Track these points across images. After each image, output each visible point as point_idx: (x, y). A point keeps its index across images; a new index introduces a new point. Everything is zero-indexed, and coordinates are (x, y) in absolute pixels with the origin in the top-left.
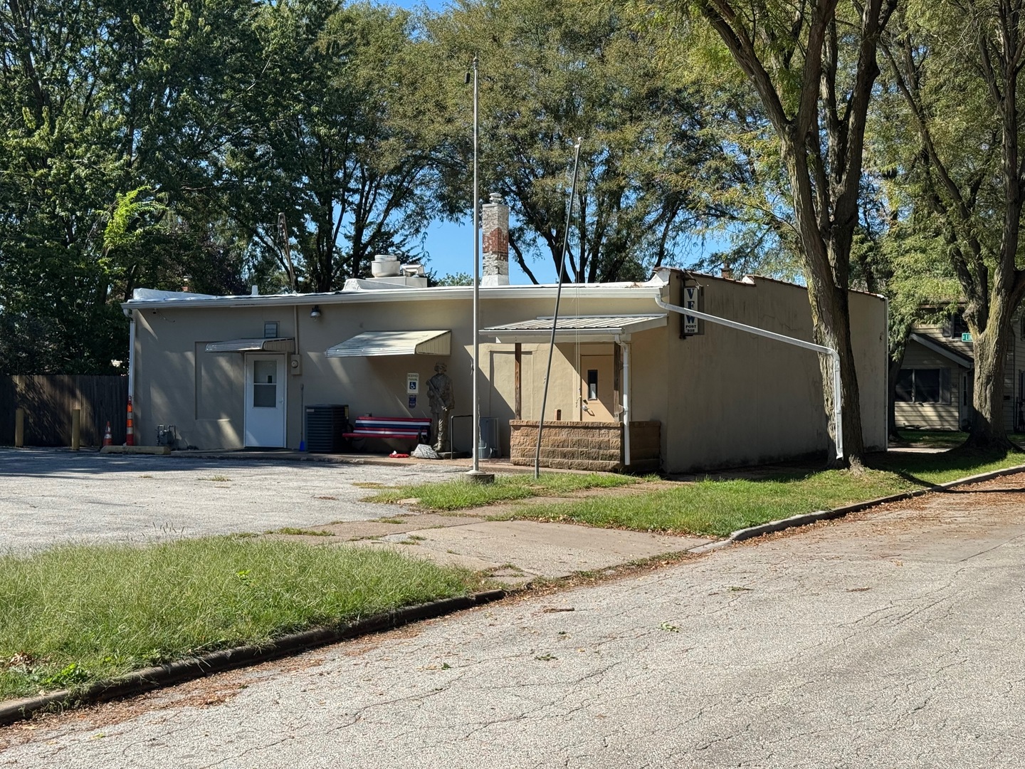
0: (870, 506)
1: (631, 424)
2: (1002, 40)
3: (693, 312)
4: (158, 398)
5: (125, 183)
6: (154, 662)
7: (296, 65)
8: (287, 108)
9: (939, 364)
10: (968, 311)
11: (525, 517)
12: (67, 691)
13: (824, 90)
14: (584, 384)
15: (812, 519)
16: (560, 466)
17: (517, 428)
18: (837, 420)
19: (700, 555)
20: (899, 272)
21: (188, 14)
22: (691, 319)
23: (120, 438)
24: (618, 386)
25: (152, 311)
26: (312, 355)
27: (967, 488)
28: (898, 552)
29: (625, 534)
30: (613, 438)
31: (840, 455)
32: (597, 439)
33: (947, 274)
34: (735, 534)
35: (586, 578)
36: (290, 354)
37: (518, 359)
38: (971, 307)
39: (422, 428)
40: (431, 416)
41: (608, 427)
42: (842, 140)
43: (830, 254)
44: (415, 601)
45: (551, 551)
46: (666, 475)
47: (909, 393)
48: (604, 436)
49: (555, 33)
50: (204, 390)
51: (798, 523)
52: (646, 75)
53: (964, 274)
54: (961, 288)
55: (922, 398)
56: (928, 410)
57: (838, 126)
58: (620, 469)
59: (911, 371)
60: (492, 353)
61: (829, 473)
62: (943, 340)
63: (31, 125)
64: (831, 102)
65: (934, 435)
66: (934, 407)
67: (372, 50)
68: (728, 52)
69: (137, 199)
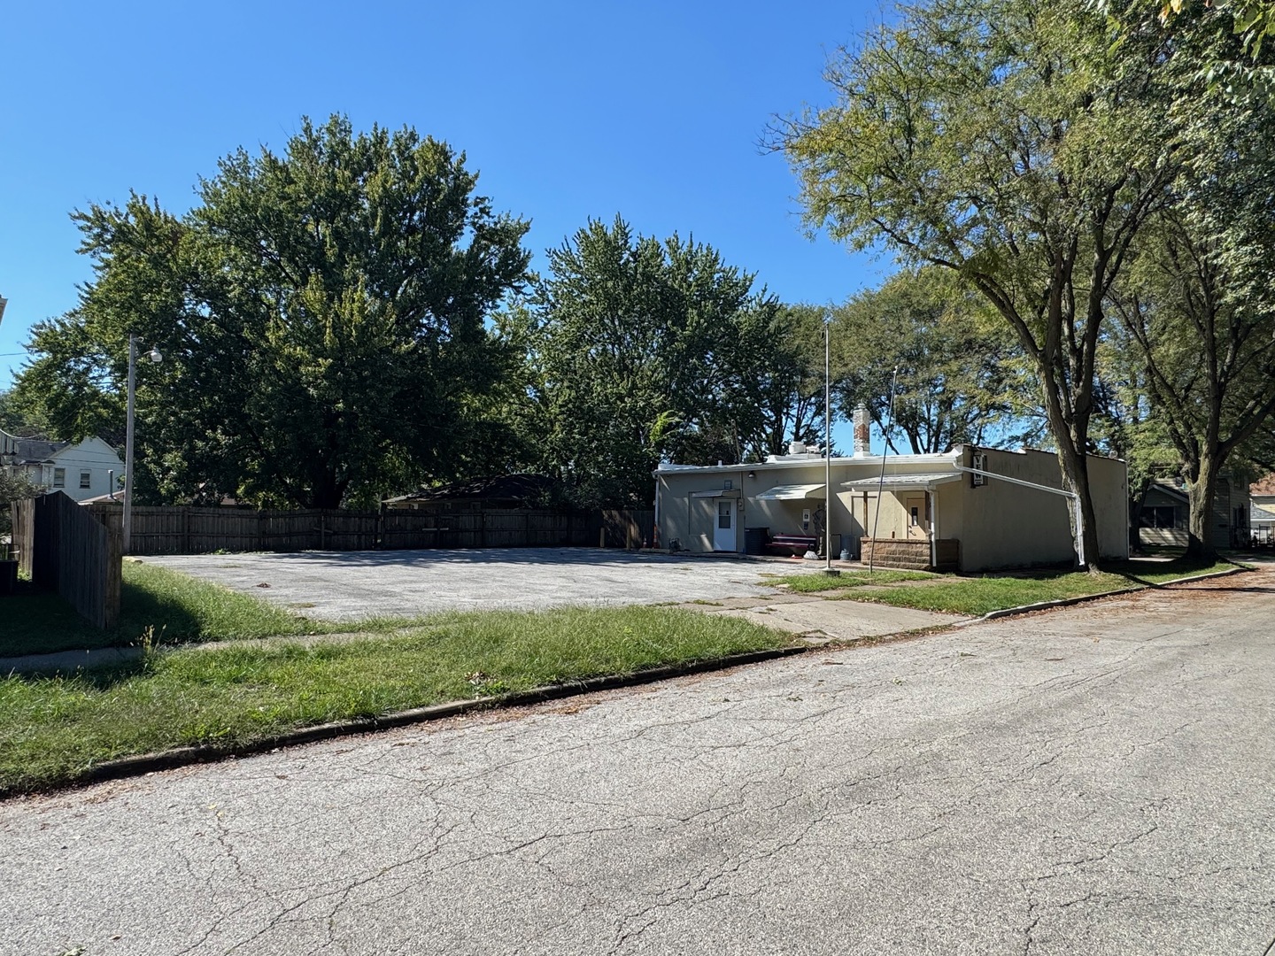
0: (1098, 597)
1: (936, 541)
2: (1203, 293)
3: (980, 472)
4: (670, 523)
5: (663, 408)
6: (554, 683)
7: (757, 341)
8: (752, 364)
9: (1173, 504)
10: (1184, 469)
11: (850, 598)
12: (493, 698)
13: (1066, 331)
14: (910, 517)
15: (1051, 606)
16: (892, 566)
17: (865, 542)
18: (1080, 539)
19: (959, 628)
20: (1137, 445)
21: (696, 318)
22: (978, 475)
23: (650, 545)
24: (928, 517)
25: (667, 476)
26: (750, 499)
27: (1178, 586)
28: (1101, 632)
29: (913, 611)
30: (925, 550)
31: (1082, 563)
32: (914, 550)
33: (1170, 447)
34: (989, 614)
35: (869, 641)
36: (738, 498)
37: (866, 501)
38: (1187, 466)
39: (811, 542)
40: (815, 534)
41: (922, 543)
42: (1079, 360)
43: (1073, 433)
44: (739, 652)
45: (854, 622)
46: (960, 573)
47: (1152, 522)
48: (919, 548)
49: (907, 311)
50: (693, 519)
51: (1039, 608)
52: (964, 331)
53: (1180, 445)
54: (1179, 454)
55: (1162, 526)
56: (1167, 534)
57: (1076, 352)
58: (931, 569)
59: (1153, 509)
60: (853, 497)
61: (1074, 574)
62: (1177, 488)
63: (618, 381)
64: (1071, 337)
65: (1169, 550)
66: (1171, 532)
67: (802, 329)
68: (997, 310)
69: (667, 417)
